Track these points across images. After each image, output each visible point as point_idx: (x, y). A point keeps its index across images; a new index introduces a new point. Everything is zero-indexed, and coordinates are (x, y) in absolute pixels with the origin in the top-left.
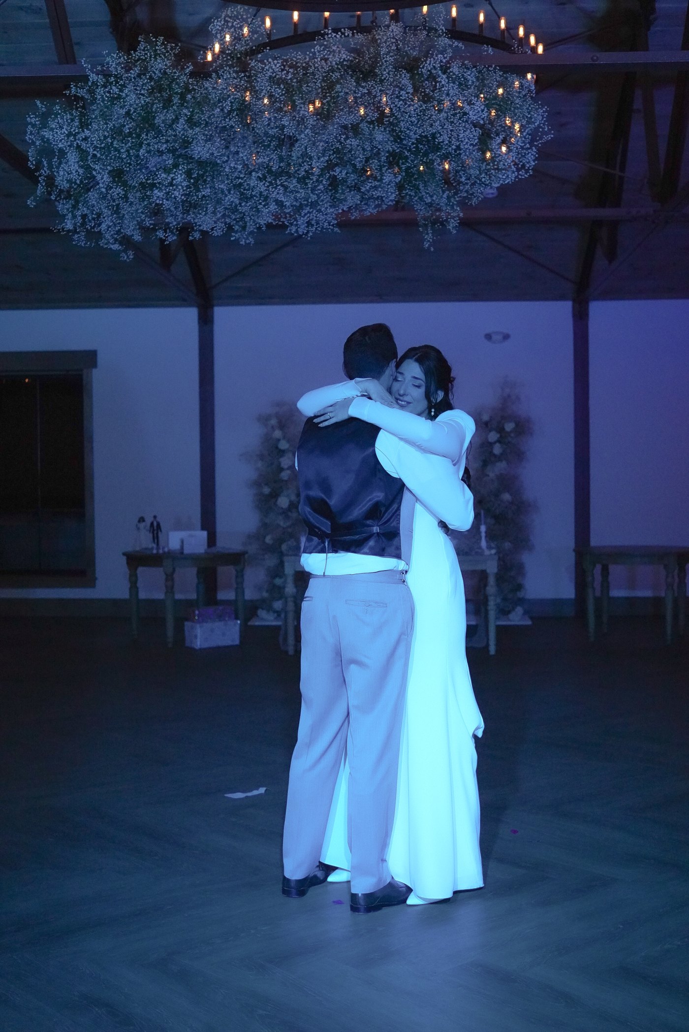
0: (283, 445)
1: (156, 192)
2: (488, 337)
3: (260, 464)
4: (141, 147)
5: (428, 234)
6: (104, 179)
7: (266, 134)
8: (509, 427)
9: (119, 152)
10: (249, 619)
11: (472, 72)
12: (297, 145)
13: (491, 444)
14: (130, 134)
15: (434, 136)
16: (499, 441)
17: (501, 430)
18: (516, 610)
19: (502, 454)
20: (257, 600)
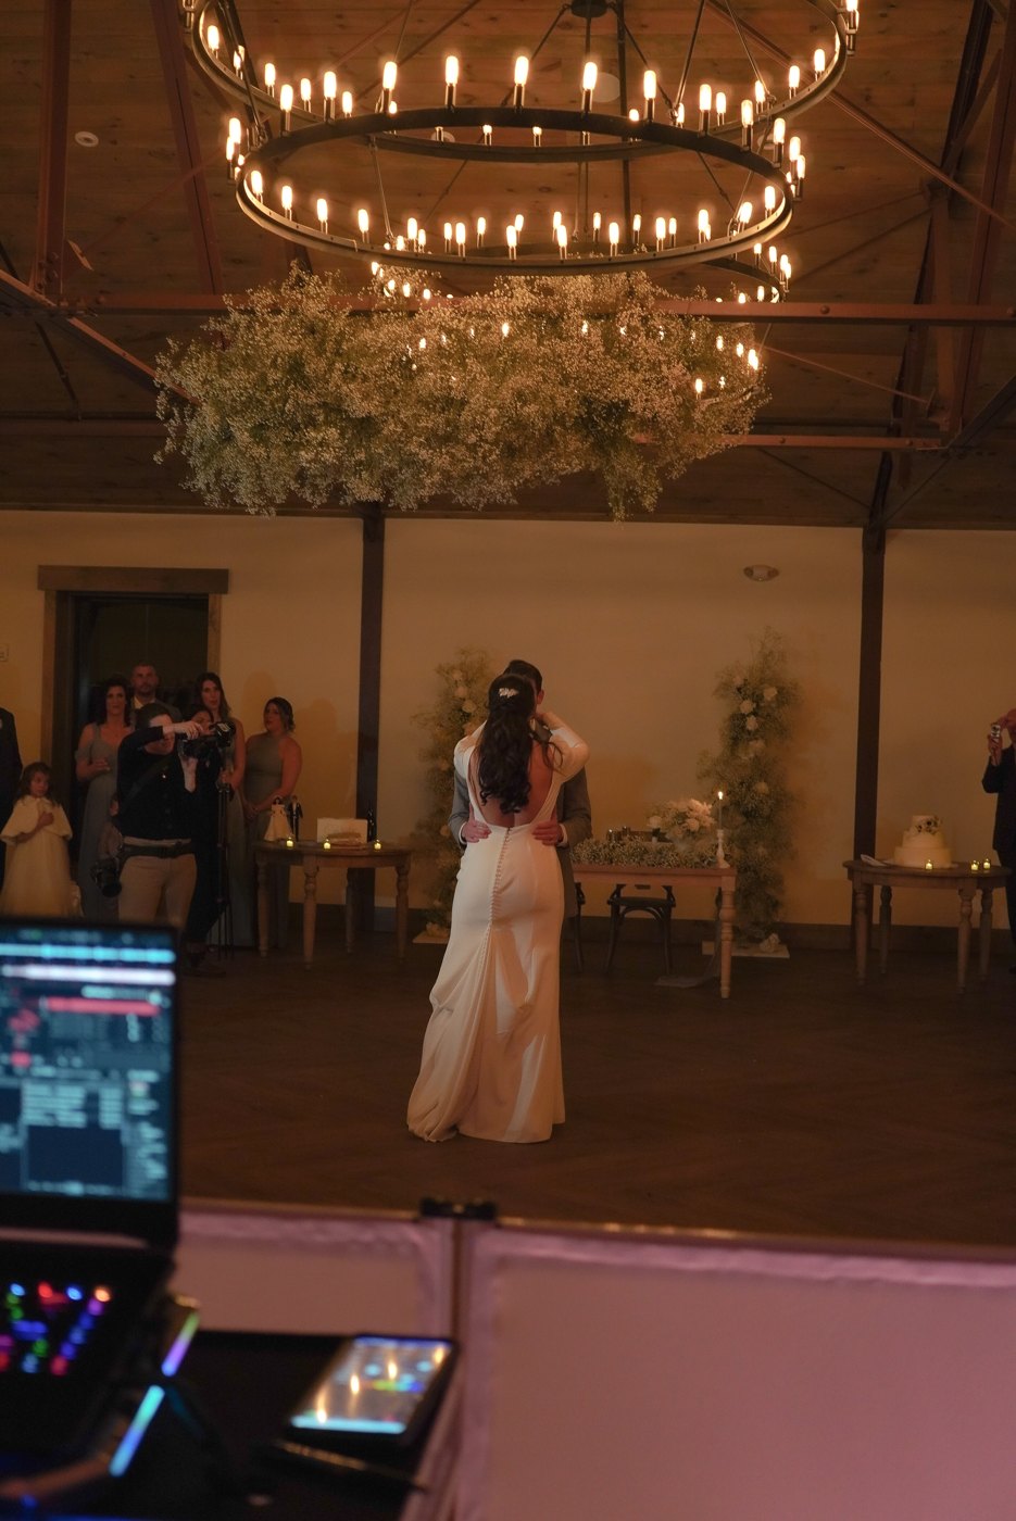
0: (469, 707)
1: (303, 453)
2: (749, 572)
3: (437, 730)
4: (286, 401)
5: (618, 510)
6: (243, 437)
7: (431, 395)
8: (770, 693)
9: (263, 404)
10: (415, 935)
11: (677, 324)
12: (467, 408)
13: (744, 717)
14: (276, 386)
15: (626, 403)
16: (755, 713)
17: (758, 699)
18: (771, 938)
19: (757, 731)
20: (426, 910)
